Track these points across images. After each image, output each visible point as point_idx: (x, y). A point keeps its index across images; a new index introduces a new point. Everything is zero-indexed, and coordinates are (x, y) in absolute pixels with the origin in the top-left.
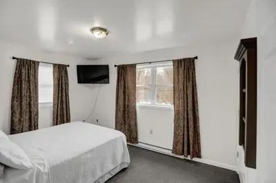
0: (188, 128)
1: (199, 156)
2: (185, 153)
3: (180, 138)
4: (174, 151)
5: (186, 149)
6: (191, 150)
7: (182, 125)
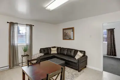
0: (112, 47)
1: (116, 56)
2: (111, 55)
3: (109, 51)
4: (108, 54)
5: (111, 54)
6: (113, 54)
7: (110, 47)
